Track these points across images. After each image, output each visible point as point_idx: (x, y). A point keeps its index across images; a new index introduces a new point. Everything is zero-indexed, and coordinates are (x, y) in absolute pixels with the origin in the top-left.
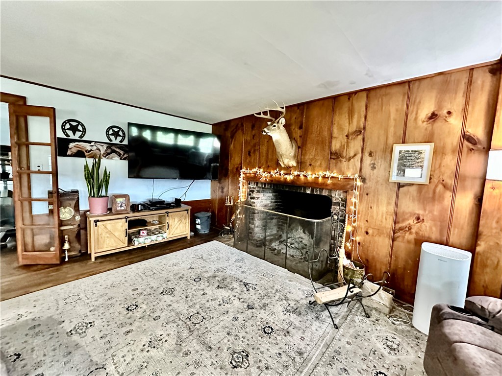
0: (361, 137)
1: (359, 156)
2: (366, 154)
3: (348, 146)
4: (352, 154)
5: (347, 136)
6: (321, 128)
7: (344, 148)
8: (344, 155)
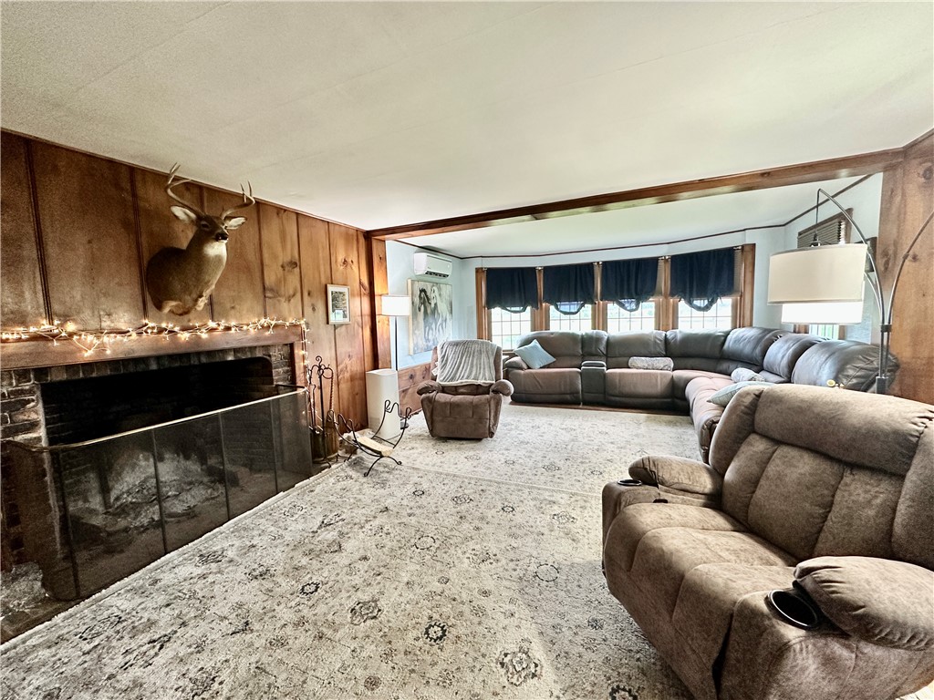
0: (297, 270)
1: (299, 295)
2: (306, 294)
3: (285, 280)
4: (291, 292)
5: (282, 266)
6: (242, 243)
7: (280, 282)
8: (283, 293)
